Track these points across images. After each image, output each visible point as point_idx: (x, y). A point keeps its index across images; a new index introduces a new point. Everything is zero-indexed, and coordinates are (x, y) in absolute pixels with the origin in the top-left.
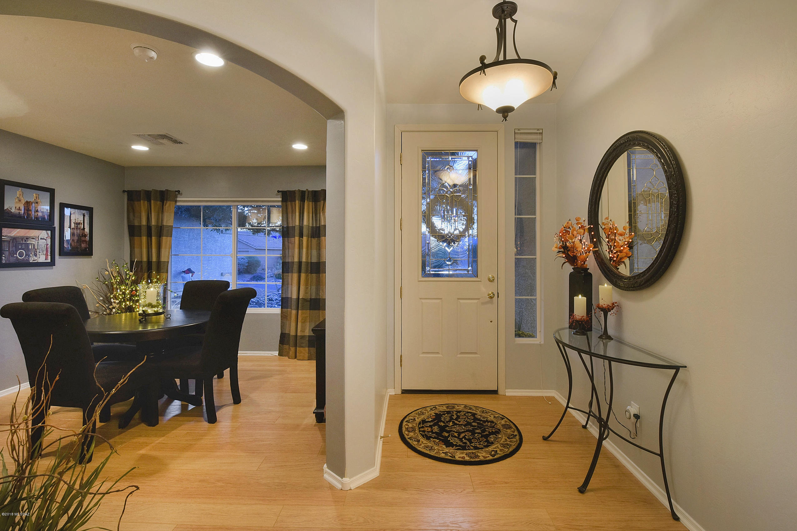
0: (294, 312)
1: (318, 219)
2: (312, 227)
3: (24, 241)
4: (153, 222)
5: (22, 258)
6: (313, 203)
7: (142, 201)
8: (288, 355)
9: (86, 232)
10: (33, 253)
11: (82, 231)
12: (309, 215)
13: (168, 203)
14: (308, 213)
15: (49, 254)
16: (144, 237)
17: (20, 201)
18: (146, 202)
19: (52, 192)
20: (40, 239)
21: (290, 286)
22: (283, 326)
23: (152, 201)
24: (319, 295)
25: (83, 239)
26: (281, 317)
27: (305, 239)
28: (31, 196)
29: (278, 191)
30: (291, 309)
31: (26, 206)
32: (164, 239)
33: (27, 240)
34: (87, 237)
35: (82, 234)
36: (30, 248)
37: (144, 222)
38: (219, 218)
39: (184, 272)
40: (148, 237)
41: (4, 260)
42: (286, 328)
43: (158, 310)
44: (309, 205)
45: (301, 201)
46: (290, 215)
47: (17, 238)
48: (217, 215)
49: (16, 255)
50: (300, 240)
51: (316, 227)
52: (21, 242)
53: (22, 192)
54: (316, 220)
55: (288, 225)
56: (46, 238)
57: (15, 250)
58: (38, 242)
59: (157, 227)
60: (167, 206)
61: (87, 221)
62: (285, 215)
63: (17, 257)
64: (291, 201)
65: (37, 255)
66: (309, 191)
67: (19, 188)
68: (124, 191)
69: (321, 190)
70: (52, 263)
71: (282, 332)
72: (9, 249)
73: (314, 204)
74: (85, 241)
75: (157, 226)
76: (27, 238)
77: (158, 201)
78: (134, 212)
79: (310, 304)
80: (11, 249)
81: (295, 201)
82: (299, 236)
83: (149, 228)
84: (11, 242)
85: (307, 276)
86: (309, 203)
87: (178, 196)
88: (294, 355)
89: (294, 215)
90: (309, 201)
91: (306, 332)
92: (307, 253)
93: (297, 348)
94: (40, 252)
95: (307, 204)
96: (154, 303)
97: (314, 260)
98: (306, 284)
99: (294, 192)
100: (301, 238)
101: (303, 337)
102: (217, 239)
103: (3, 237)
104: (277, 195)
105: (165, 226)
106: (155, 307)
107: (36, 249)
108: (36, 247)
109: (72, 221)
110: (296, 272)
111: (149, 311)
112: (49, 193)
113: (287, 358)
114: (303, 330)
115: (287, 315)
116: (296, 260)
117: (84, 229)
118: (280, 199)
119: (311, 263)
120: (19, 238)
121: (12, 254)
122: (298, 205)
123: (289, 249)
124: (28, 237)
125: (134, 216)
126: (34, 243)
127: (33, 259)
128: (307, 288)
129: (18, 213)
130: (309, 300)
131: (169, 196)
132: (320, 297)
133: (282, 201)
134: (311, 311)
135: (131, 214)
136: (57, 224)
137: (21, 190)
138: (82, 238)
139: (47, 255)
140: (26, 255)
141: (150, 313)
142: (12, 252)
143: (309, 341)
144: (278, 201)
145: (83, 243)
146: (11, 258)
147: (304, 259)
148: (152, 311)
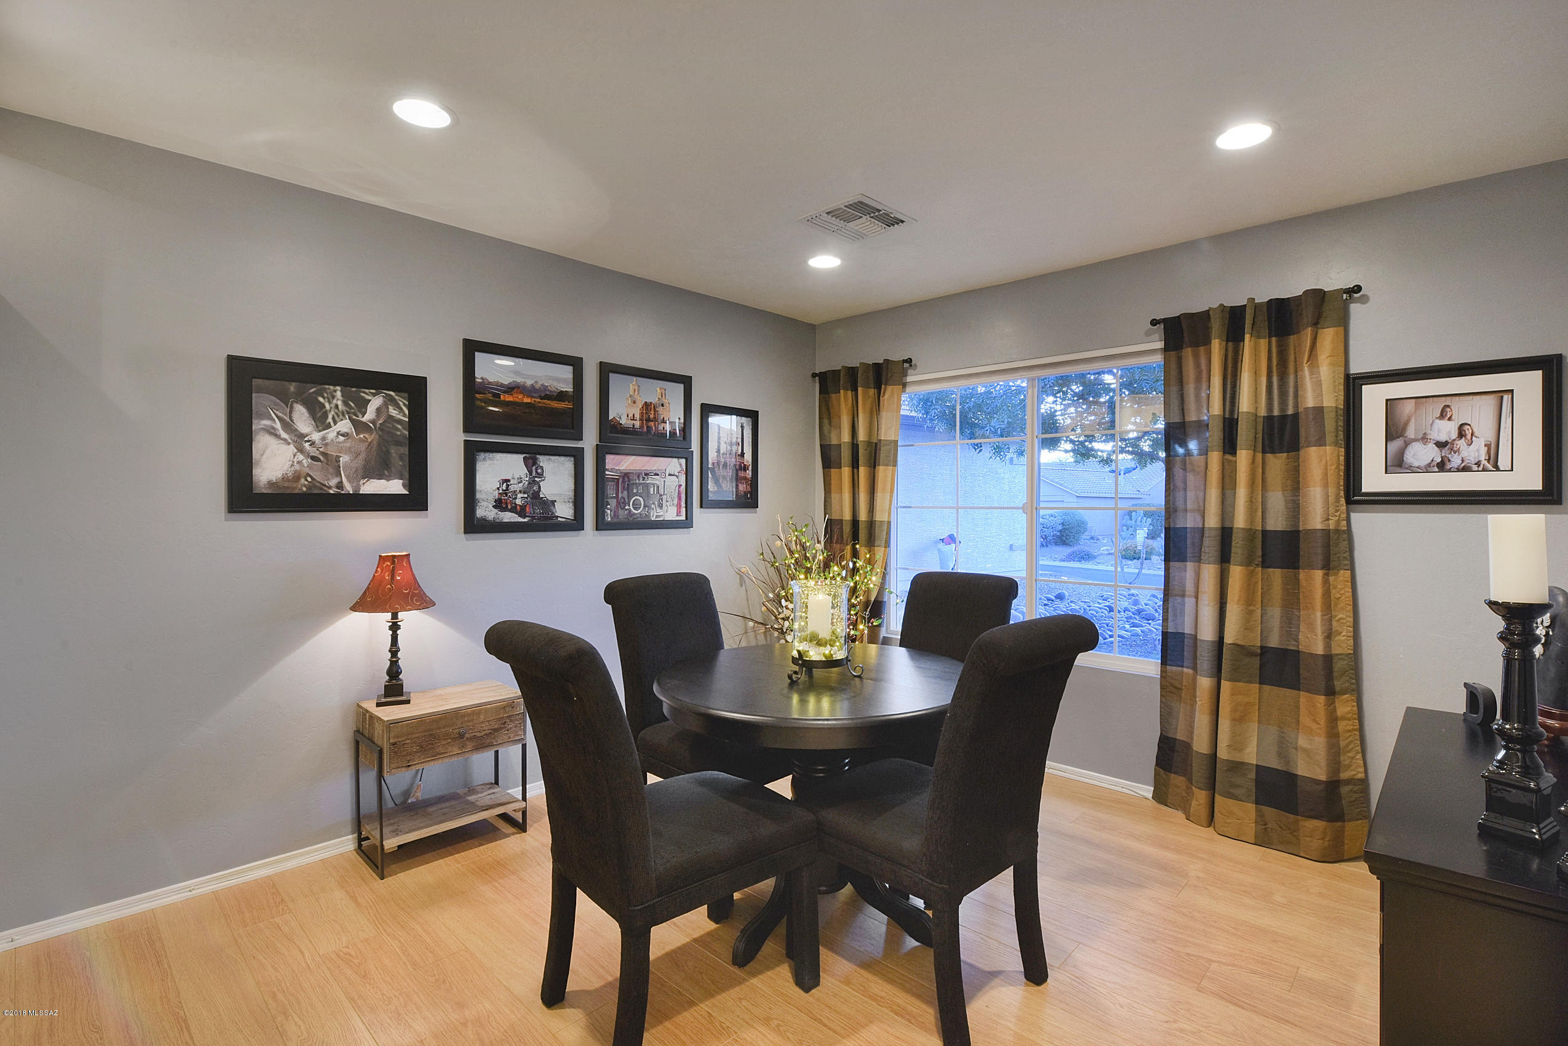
0: (1205, 683)
1: (1291, 391)
2: (1269, 419)
3: (641, 479)
4: (862, 436)
5: (639, 511)
6: (1274, 339)
7: (842, 391)
8: (1183, 806)
9: (748, 462)
10: (656, 503)
11: (739, 459)
12: (1256, 381)
13: (889, 388)
14: (1256, 374)
15: (683, 505)
16: (847, 468)
17: (634, 402)
18: (849, 392)
19: (686, 382)
20: (667, 475)
21: (1189, 602)
22: (1166, 716)
23: (860, 389)
24: (1297, 641)
25: (741, 474)
26: (1161, 688)
27: (1243, 457)
28: (652, 391)
29: (1154, 322)
30: (1195, 668)
31: (644, 411)
32: (881, 470)
33: (646, 477)
34: (748, 471)
35: (740, 465)
36: (652, 492)
37: (846, 437)
38: (1002, 426)
39: (942, 540)
40: (853, 468)
41: (609, 516)
42: (1177, 725)
43: (832, 653)
44: (1255, 350)
45: (1227, 341)
46: (1190, 388)
47: (630, 473)
48: (998, 419)
49: (629, 506)
50: (1223, 462)
51: (1283, 417)
52: (637, 482)
53: (639, 386)
54: (1283, 394)
55: (1184, 419)
56: (677, 474)
57: (626, 497)
58: (664, 481)
59: (868, 446)
60: (886, 396)
61: (748, 439)
62: (1174, 389)
63: (630, 510)
64: (1195, 344)
65: (662, 506)
66: (1257, 307)
67: (632, 377)
68: (814, 375)
69: (1306, 292)
70: (687, 523)
71: (1164, 733)
72: (617, 494)
73: (1277, 342)
74: (745, 478)
75: (869, 443)
76: (646, 474)
77: (870, 388)
78: (830, 419)
79: (1262, 667)
80: (620, 495)
81: (1207, 342)
82: (1221, 448)
83: (854, 447)
84: (620, 482)
85: (1251, 575)
86: (1255, 343)
87: (910, 371)
88: (1204, 813)
89: (1204, 385)
90: (1259, 337)
91: (1248, 750)
92: (1251, 501)
93: (1218, 798)
94: (668, 500)
95: (1249, 346)
96: (824, 634)
97: (1277, 522)
98: (1248, 601)
99: (1205, 316)
100: (1228, 457)
101: (1236, 767)
102: (1002, 475)
103: (607, 473)
104: (1148, 334)
105: (882, 442)
106: (825, 645)
107: (661, 495)
108: (661, 492)
109: (722, 438)
110: (1211, 559)
111: (812, 653)
112: (683, 385)
113: (1180, 815)
114: (1237, 744)
115: (1179, 686)
116: (1212, 521)
117: (742, 455)
118: (1160, 345)
119: (1265, 533)
120: (633, 473)
121: (622, 504)
122: (1220, 351)
123: (1185, 490)
124: (648, 472)
125: (831, 426)
126: (657, 482)
127: (656, 514)
128: (1250, 613)
129: (632, 426)
130: (1259, 651)
131: (889, 375)
132: (1301, 648)
133: (1166, 349)
134: (1267, 688)
135: (826, 421)
136: (695, 446)
137: (636, 383)
138: (740, 472)
139: (679, 506)
140: (645, 506)
141: (813, 659)
142: (623, 500)
143: (1258, 782)
144: (1152, 352)
145: (740, 483)
146: (620, 512)
147: (1240, 521)
148: (820, 654)
